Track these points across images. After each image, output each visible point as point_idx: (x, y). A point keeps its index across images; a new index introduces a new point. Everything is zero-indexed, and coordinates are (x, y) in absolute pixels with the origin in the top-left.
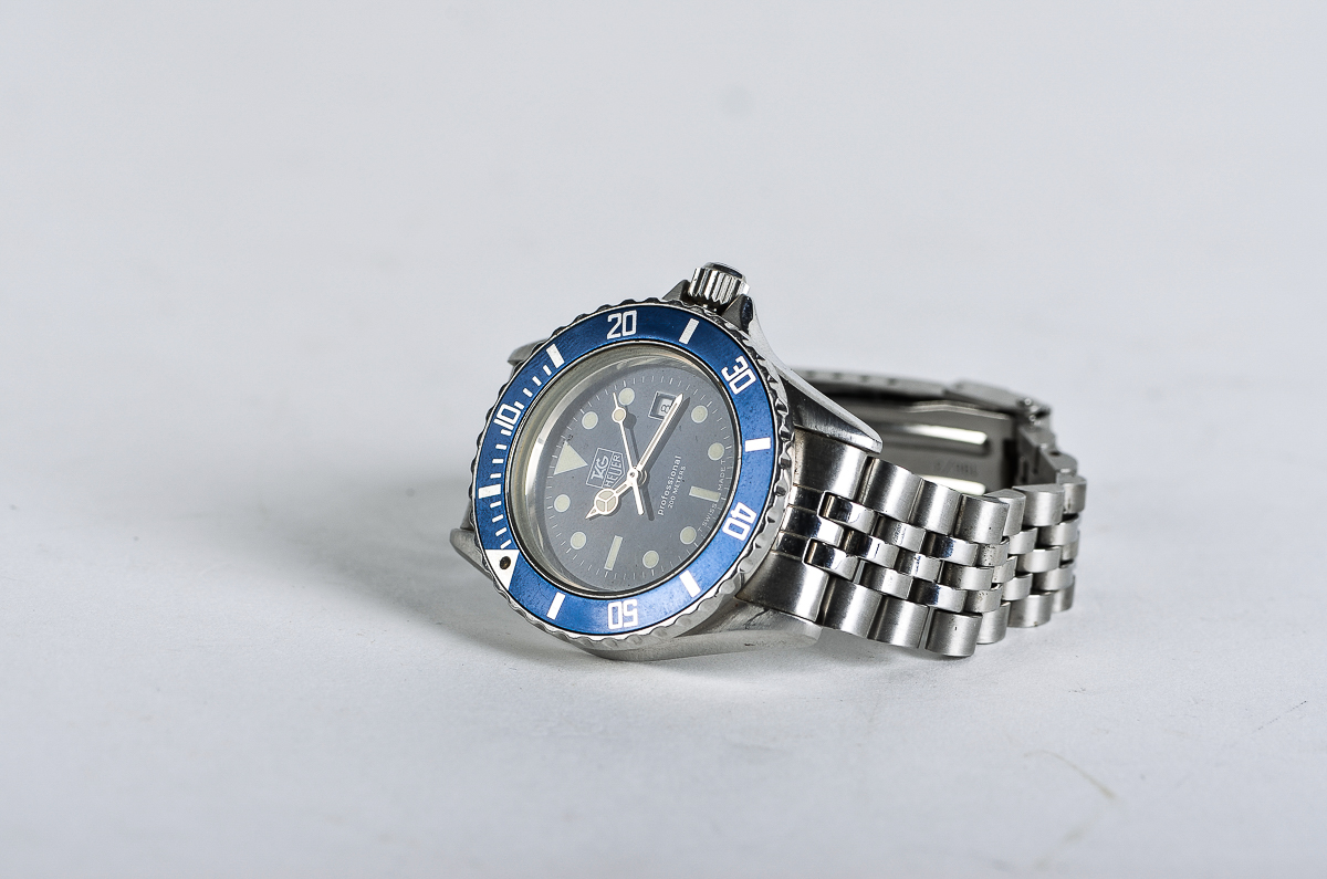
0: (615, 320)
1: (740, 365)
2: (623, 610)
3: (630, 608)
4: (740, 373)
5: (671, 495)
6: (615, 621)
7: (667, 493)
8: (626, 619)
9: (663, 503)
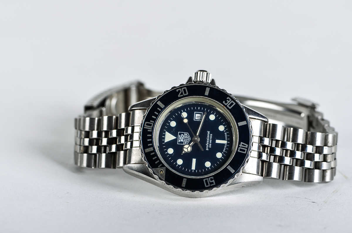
0: (179, 91)
2: (209, 180)
3: (211, 180)
4: (229, 102)
5: (209, 143)
6: (207, 184)
7: (208, 143)
8: (211, 183)
9: (207, 146)
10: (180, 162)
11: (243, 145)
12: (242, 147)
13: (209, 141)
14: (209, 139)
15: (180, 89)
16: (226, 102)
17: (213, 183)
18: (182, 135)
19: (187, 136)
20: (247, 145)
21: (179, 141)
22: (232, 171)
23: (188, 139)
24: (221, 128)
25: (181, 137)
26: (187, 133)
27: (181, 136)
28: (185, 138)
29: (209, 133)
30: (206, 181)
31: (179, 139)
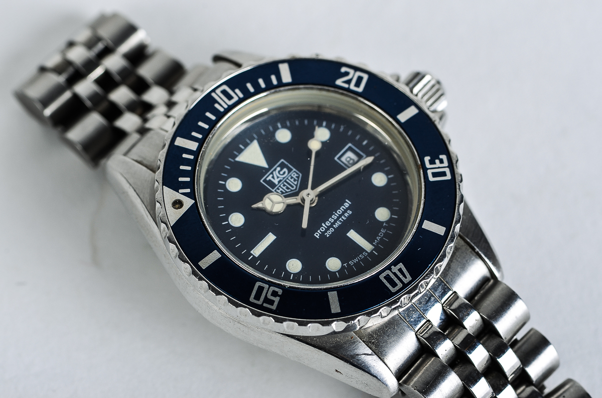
0: (347, 74)
1: (441, 161)
2: (268, 291)
3: (275, 294)
4: (439, 168)
5: (331, 226)
6: (257, 297)
7: (328, 224)
8: (266, 300)
9: (322, 229)
10: (237, 220)
11: (400, 270)
12: (395, 274)
13: (335, 221)
14: (338, 218)
15: (351, 71)
16: (432, 162)
17: (272, 303)
18: (285, 170)
19: (295, 180)
20: (409, 278)
21: (270, 178)
22: (335, 308)
23: (293, 187)
24: (382, 214)
25: (279, 172)
26: (297, 174)
27: (281, 170)
28: (286, 181)
29: (347, 205)
30: (261, 289)
31: (272, 173)
